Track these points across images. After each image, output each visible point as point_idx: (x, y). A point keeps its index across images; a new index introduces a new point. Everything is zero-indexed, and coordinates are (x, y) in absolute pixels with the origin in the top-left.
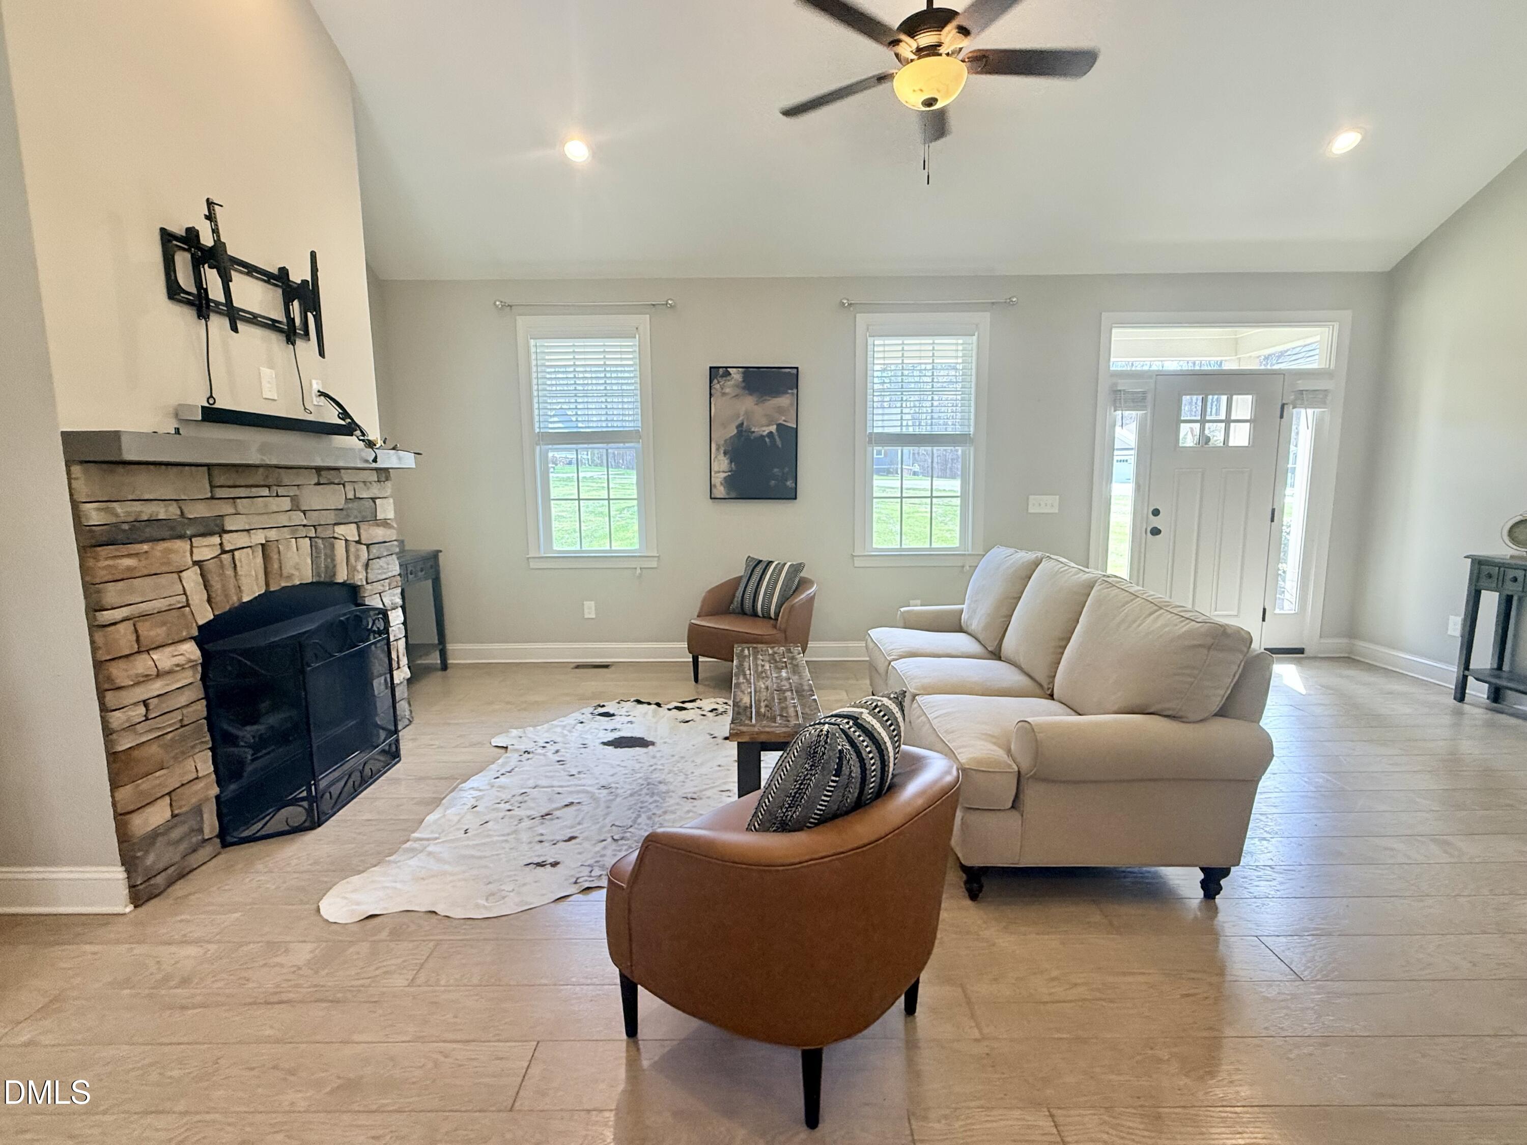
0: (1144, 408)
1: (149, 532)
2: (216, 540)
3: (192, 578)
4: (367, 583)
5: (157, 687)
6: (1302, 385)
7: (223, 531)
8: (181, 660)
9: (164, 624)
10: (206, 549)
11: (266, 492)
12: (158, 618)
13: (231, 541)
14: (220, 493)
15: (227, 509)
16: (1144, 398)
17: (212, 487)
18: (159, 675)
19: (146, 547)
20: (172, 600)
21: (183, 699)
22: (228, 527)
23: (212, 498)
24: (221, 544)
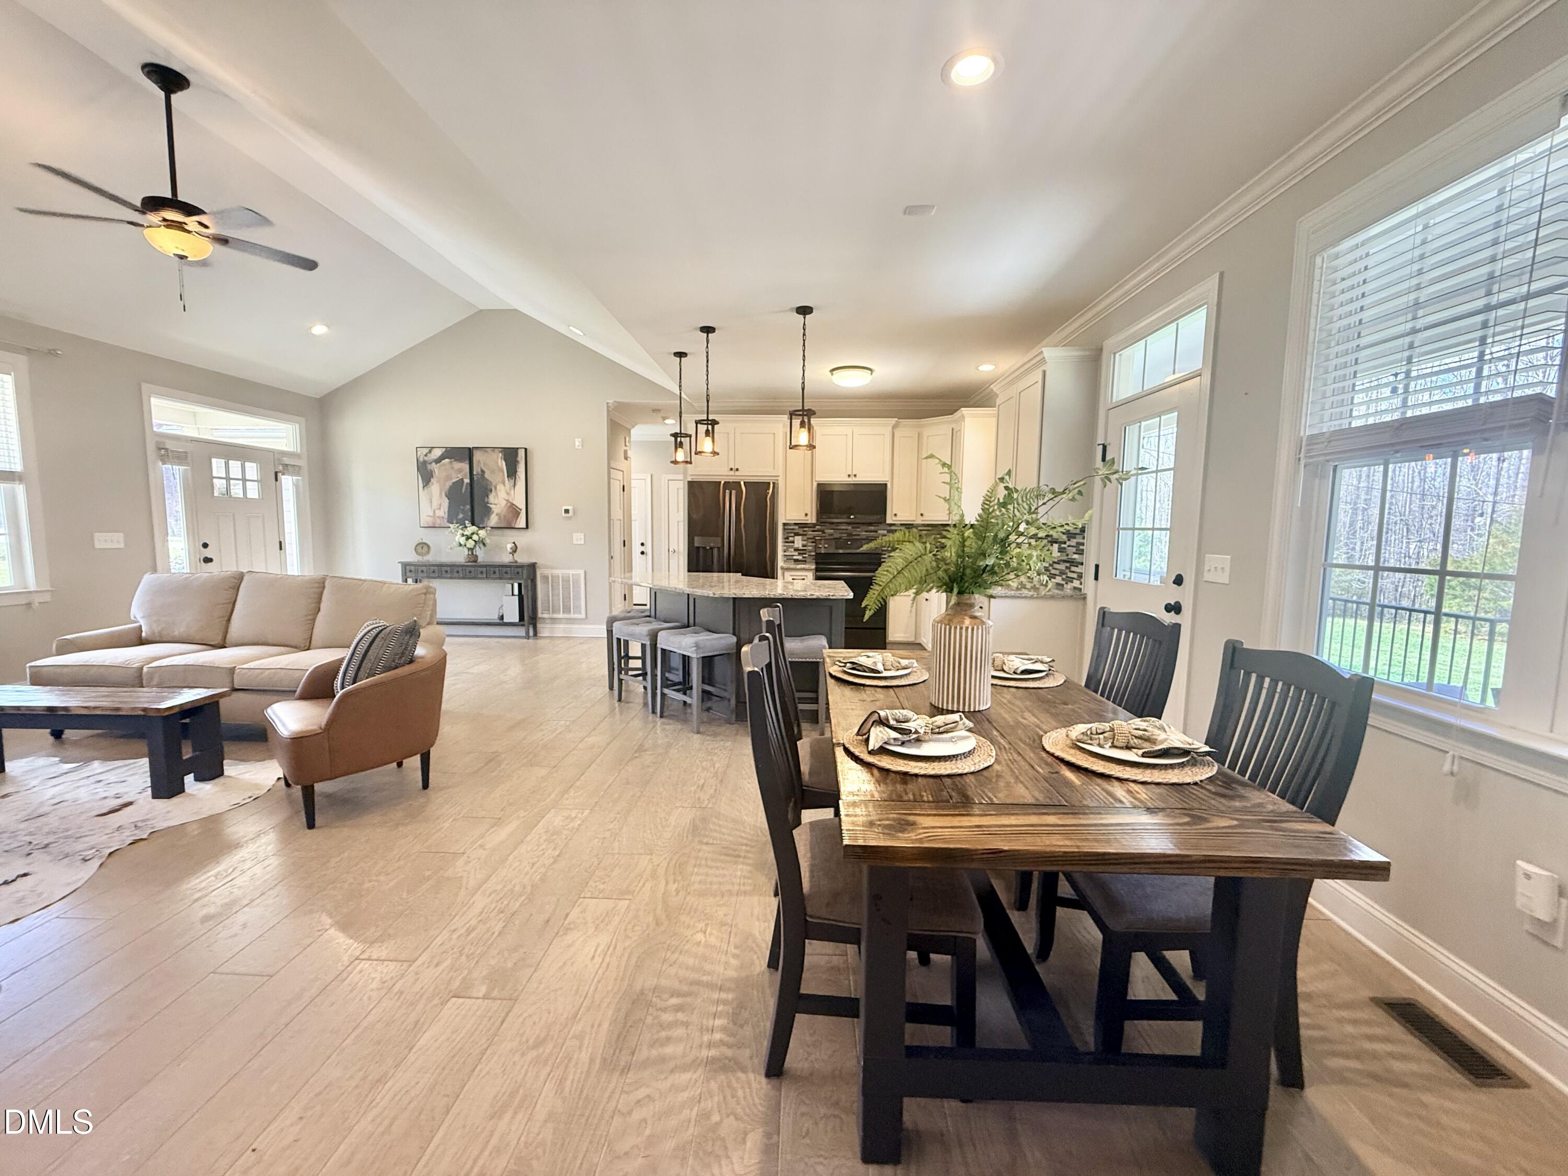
0: (187, 465)
6: (286, 460)
16: (186, 458)
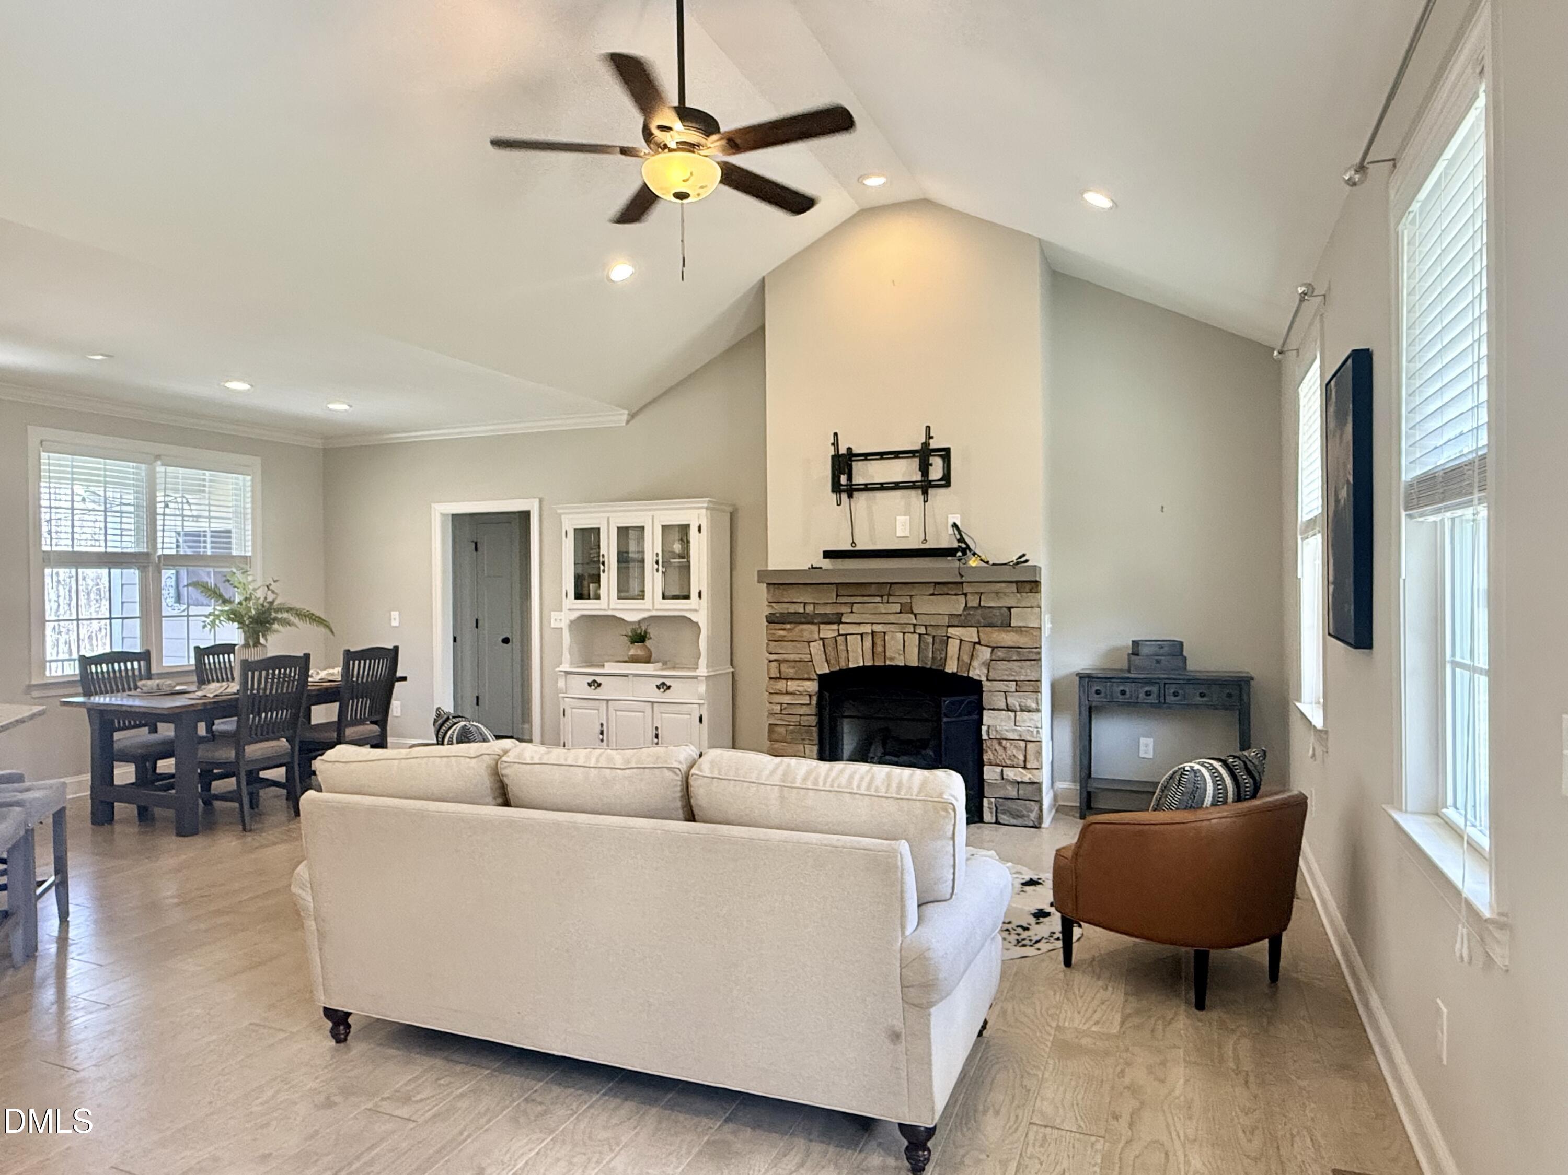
1: (792, 618)
2: (835, 627)
3: (816, 647)
4: (988, 680)
5: (787, 699)
7: (840, 622)
8: (800, 689)
9: (794, 667)
10: (829, 632)
11: (878, 599)
12: (793, 664)
13: (844, 629)
14: (840, 600)
15: (845, 609)
17: (837, 596)
18: (787, 693)
19: (788, 626)
20: (803, 656)
21: (802, 711)
22: (843, 620)
23: (836, 603)
24: (839, 630)
